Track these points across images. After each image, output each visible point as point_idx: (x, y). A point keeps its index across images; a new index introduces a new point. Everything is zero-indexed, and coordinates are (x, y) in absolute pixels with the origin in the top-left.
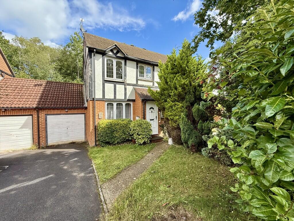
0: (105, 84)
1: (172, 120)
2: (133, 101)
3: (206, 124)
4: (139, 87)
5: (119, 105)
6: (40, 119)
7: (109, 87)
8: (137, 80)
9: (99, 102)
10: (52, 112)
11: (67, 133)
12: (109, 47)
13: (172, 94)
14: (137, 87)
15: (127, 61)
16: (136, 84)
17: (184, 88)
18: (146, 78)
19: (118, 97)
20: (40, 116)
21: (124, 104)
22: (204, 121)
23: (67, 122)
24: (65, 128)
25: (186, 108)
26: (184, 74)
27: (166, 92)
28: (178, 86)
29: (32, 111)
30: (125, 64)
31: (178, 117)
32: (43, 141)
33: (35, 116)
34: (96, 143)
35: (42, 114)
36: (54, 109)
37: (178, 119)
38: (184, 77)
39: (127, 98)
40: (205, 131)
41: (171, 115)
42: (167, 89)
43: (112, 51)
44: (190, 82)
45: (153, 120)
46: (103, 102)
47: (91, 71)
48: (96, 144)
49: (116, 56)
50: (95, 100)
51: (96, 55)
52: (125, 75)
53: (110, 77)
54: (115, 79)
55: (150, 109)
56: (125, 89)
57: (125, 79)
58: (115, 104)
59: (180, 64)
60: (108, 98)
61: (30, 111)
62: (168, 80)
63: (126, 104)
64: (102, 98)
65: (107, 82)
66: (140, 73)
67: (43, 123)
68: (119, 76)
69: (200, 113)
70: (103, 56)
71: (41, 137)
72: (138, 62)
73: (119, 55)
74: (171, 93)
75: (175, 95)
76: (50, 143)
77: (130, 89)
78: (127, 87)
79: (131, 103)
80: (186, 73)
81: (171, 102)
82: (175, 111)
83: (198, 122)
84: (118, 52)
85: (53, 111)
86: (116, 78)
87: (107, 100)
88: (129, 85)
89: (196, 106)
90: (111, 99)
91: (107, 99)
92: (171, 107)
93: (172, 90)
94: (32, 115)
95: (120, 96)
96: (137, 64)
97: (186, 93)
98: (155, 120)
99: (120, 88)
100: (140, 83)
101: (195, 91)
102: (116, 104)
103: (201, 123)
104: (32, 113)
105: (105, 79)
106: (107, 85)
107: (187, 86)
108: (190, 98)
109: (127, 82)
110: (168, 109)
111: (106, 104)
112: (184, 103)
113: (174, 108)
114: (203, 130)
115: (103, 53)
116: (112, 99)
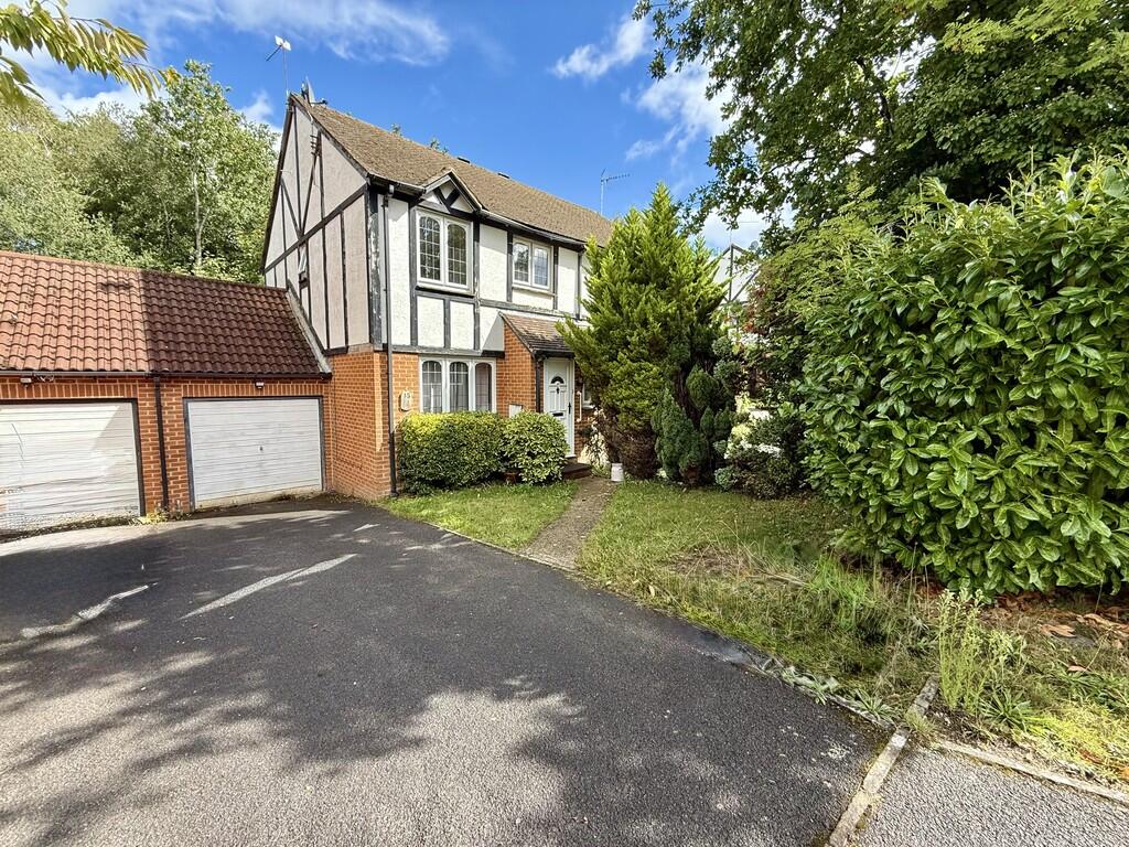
0: (419, 298)
1: (628, 409)
2: (499, 355)
3: (721, 414)
4: (515, 313)
5: (458, 366)
6: (166, 413)
7: (430, 308)
8: (510, 289)
9: (399, 356)
10: (210, 389)
11: (260, 466)
12: (433, 180)
13: (635, 339)
14: (509, 312)
15: (483, 228)
16: (505, 300)
17: (665, 326)
18: (534, 285)
19: (455, 343)
20: (165, 404)
21: (472, 365)
22: (715, 410)
23: (262, 427)
24: (252, 448)
25: (671, 377)
26: (664, 286)
27: (615, 333)
28: (651, 319)
29: (135, 386)
30: (477, 238)
31: (647, 402)
32: (181, 494)
33: (147, 404)
34: (394, 487)
35: (172, 398)
36: (215, 378)
37: (648, 406)
38: (664, 293)
39: (482, 347)
40: (718, 433)
41: (628, 398)
42: (618, 325)
43: (437, 192)
44: (679, 308)
45: (561, 414)
46: (412, 357)
47: (377, 254)
48: (394, 491)
49: (448, 208)
50: (391, 350)
51: (394, 203)
52: (476, 274)
53: (431, 276)
54: (444, 283)
55: (553, 382)
56: (477, 317)
57: (475, 285)
58: (446, 365)
59: (653, 258)
60: (428, 345)
61: (128, 387)
62: (623, 300)
63: (478, 367)
64: (409, 343)
65: (425, 293)
66: (516, 268)
67: (176, 430)
68: (458, 274)
69: (708, 390)
70: (410, 208)
71: (171, 479)
72: (514, 232)
73: (455, 206)
74: (631, 336)
75: (641, 342)
76: (202, 499)
77: (489, 316)
78: (483, 311)
79: (493, 364)
80: (667, 282)
81: (629, 362)
82: (639, 385)
83: (702, 412)
84: (454, 196)
85: (212, 387)
86: (450, 281)
87: (424, 351)
88: (487, 304)
89: (697, 373)
90: (435, 349)
91: (423, 348)
92: (630, 374)
93: (634, 328)
94: (134, 401)
95: (462, 340)
96: (510, 239)
97: (670, 339)
98: (566, 414)
99: (461, 312)
100: (518, 298)
101: (693, 334)
102: (449, 364)
103: (709, 413)
104: (135, 393)
105: (420, 285)
106: (422, 301)
107: (673, 319)
108: (682, 351)
109: (483, 296)
110: (620, 381)
111: (421, 363)
112: (665, 366)
113: (636, 377)
114: (713, 430)
115: (412, 198)
116: (440, 349)
